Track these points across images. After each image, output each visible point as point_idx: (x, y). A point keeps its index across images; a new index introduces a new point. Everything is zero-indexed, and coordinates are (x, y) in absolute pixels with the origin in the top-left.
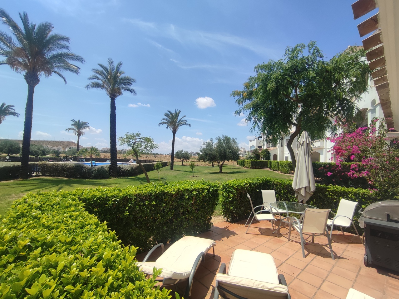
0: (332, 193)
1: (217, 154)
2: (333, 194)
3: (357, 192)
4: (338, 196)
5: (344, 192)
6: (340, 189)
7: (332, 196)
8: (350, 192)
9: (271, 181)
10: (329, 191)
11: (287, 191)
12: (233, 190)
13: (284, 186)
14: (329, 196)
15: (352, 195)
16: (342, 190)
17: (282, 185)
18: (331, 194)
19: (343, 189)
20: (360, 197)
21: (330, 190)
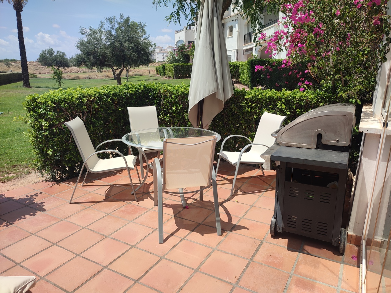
0: (252, 103)
1: (108, 52)
2: (253, 105)
3: (290, 96)
4: (261, 108)
5: (271, 98)
6: (264, 94)
7: (252, 108)
8: (279, 99)
9: (155, 90)
10: (247, 99)
11: (181, 106)
12: (47, 111)
13: (176, 97)
14: (247, 109)
15: (283, 103)
16: (268, 96)
17: (173, 96)
18: (250, 104)
19: (269, 93)
20: (294, 106)
21: (248, 97)
